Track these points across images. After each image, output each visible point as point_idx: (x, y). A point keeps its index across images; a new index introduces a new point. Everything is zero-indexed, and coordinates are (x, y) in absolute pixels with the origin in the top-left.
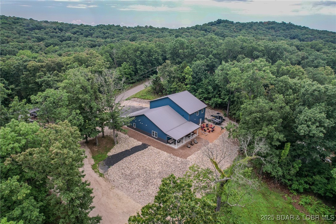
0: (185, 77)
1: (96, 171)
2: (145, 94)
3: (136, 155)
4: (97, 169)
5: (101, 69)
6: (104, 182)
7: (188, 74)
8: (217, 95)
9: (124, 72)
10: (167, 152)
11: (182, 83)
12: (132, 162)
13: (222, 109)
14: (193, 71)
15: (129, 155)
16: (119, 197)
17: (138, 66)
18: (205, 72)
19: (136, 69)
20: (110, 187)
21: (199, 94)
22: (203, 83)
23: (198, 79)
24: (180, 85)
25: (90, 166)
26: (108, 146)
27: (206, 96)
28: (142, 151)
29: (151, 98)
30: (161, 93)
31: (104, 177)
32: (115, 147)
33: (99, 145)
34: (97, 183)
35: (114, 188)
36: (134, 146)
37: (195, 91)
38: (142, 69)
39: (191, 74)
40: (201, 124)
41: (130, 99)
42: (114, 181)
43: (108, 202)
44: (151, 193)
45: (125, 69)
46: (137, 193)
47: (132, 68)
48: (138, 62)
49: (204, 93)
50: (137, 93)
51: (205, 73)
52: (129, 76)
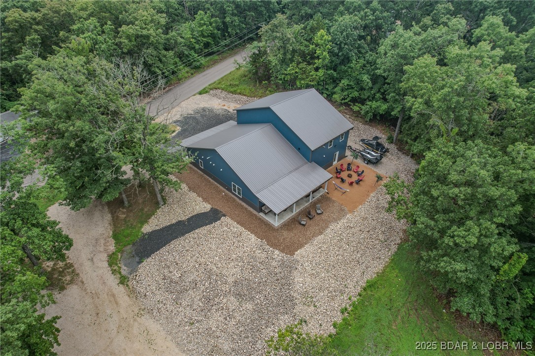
0: (315, 53)
1: (115, 270)
2: (237, 83)
3: (196, 236)
4: (117, 264)
5: (148, 30)
6: (127, 298)
7: (322, 45)
8: (378, 95)
9: (198, 31)
10: (256, 234)
11: (309, 64)
12: (187, 251)
13: (385, 124)
14: (333, 41)
15: (183, 235)
16: (149, 337)
17: (228, 19)
18: (359, 42)
19: (224, 23)
20: (136, 311)
21: (342, 90)
22: (352, 68)
23: (342, 58)
24: (304, 69)
25: (104, 257)
26: (146, 210)
27: (356, 94)
28: (208, 227)
29: (248, 91)
30: (266, 82)
31: (127, 285)
32: (159, 212)
33: (130, 206)
34: (112, 299)
35: (142, 312)
36: (195, 213)
37: (334, 81)
38: (236, 24)
39: (328, 48)
40: (338, 161)
41: (207, 92)
42: (145, 296)
43: (125, 350)
44: (213, 329)
45: (201, 25)
46: (186, 328)
47: (216, 22)
48: (228, 10)
49: (353, 88)
50: (222, 78)
51: (359, 44)
52: (210, 40)
